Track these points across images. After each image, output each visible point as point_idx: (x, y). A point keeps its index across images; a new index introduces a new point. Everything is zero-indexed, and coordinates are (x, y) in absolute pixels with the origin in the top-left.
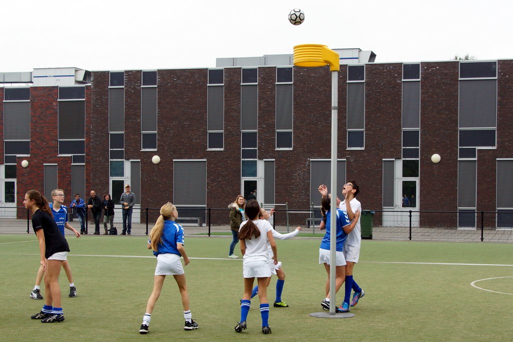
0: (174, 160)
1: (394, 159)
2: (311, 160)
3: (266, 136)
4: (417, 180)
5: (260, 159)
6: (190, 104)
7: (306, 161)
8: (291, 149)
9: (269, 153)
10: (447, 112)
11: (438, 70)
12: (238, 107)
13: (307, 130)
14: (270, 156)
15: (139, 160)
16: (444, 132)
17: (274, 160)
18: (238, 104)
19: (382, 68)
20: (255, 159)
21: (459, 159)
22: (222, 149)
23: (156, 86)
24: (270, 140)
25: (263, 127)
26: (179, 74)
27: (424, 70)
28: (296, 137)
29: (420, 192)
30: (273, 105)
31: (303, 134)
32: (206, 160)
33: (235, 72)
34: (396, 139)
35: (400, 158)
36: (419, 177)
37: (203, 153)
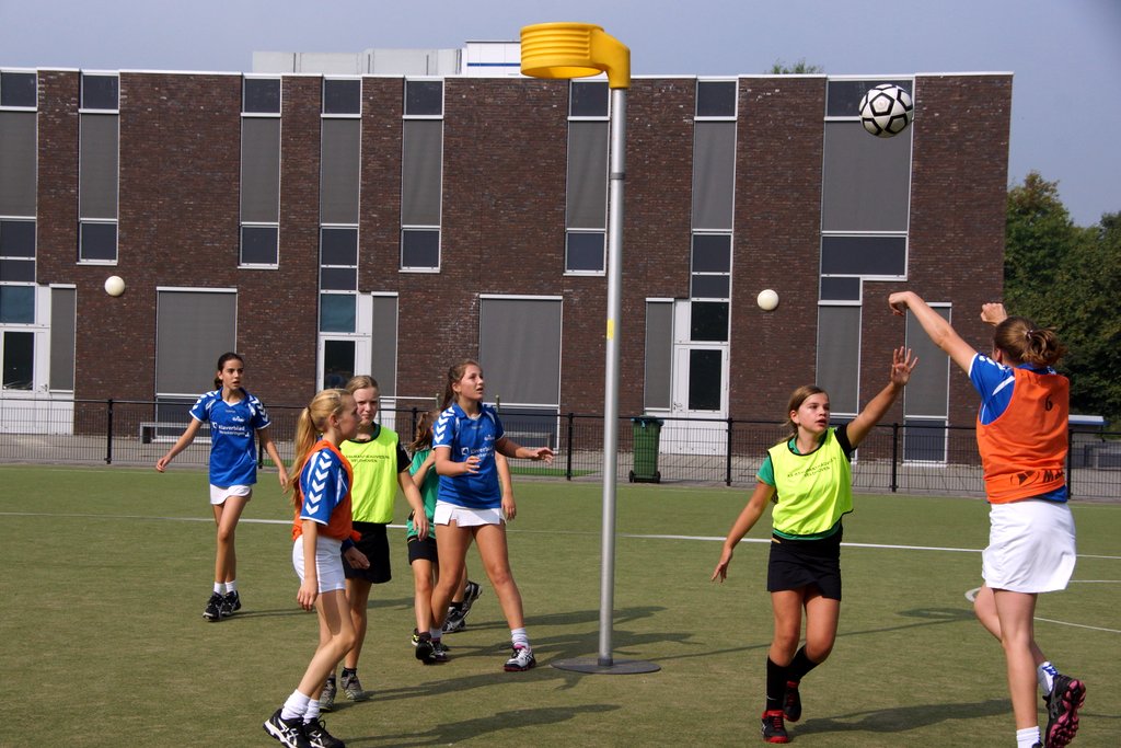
0: (159, 288)
1: (672, 300)
2: (482, 296)
3: (381, 240)
4: (724, 348)
5: (364, 291)
6: (199, 158)
7: (470, 298)
8: (437, 270)
9: (385, 278)
10: (796, 195)
11: (778, 96)
12: (313, 170)
13: (473, 227)
14: (386, 284)
15: (74, 286)
16: (789, 240)
17: (396, 294)
18: (314, 161)
19: (650, 88)
20: (353, 292)
21: (821, 302)
22: (275, 266)
23: (117, 112)
24: (388, 248)
25: (371, 218)
26: (172, 87)
27: (745, 97)
28: (449, 244)
29: (731, 377)
30: (396, 168)
31: (465, 238)
32: (235, 290)
33: (308, 88)
34: (677, 254)
35: (685, 298)
36: (729, 342)
37: (230, 274)
